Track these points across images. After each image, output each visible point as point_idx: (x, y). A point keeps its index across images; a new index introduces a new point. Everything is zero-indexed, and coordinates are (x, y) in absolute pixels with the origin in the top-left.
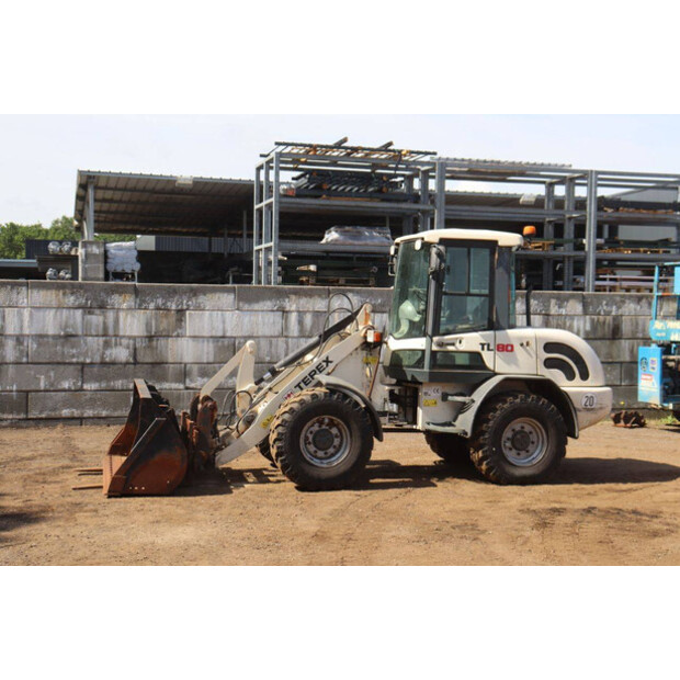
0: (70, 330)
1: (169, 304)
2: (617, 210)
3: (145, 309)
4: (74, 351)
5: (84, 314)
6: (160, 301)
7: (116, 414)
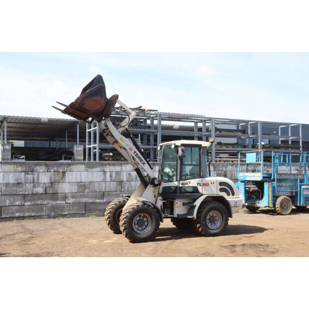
0: (19, 181)
1: (59, 169)
2: (221, 132)
3: (50, 172)
4: (21, 189)
5: (25, 174)
6: (55, 169)
7: (38, 215)
